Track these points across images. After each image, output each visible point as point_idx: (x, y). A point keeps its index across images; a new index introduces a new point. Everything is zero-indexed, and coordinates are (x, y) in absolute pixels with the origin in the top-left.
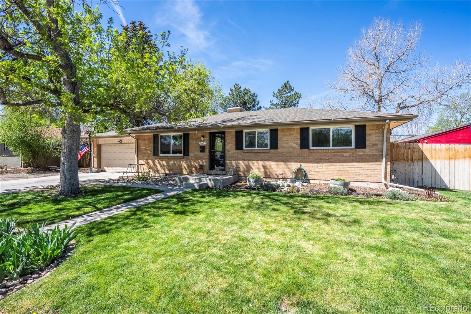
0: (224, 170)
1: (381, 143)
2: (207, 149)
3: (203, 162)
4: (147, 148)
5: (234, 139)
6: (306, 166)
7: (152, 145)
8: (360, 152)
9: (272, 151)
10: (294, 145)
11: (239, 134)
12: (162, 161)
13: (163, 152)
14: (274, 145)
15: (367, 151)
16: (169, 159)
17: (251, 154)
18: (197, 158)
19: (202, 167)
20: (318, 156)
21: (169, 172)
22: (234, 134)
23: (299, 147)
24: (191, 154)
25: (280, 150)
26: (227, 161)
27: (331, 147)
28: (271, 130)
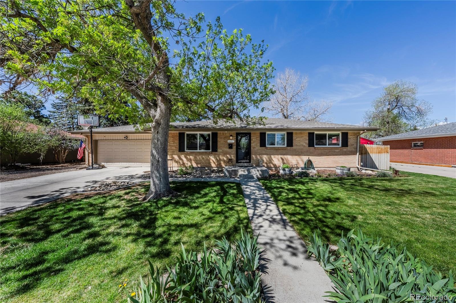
0: (250, 162)
1: (356, 144)
2: (234, 146)
3: (231, 156)
5: (259, 139)
6: (312, 158)
7: (177, 142)
8: (345, 149)
9: (289, 148)
10: (304, 144)
11: (263, 136)
12: (189, 156)
13: (189, 148)
14: (290, 143)
15: (349, 148)
16: (196, 154)
17: (272, 150)
18: (225, 154)
19: (230, 160)
20: (320, 152)
21: (197, 165)
22: (259, 135)
23: (308, 146)
24: (219, 150)
25: (294, 147)
26: (253, 156)
27: (327, 146)
28: (288, 133)
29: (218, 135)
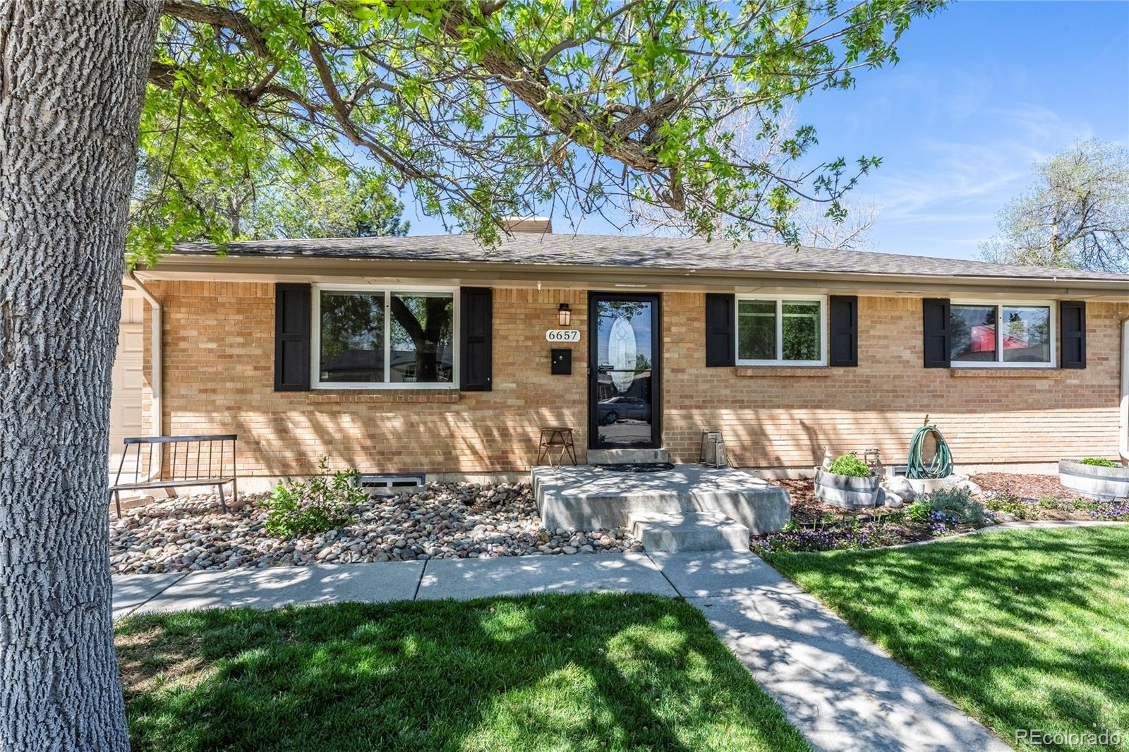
0: (655, 442)
1: (1115, 355)
2: (580, 359)
3: (560, 417)
4: (229, 351)
5: (701, 325)
6: (945, 423)
7: (266, 334)
8: (1073, 378)
9: (839, 371)
10: (907, 355)
11: (719, 306)
12: (334, 415)
13: (334, 370)
14: (845, 353)
15: (1090, 375)
16: (375, 406)
17: (766, 382)
18: (532, 400)
19: (557, 436)
20: (971, 389)
21: (379, 464)
22: (700, 304)
23: (921, 362)
24: (501, 383)
25: (863, 369)
26: (674, 412)
27: (1001, 363)
28: (833, 300)
29: (498, 302)
